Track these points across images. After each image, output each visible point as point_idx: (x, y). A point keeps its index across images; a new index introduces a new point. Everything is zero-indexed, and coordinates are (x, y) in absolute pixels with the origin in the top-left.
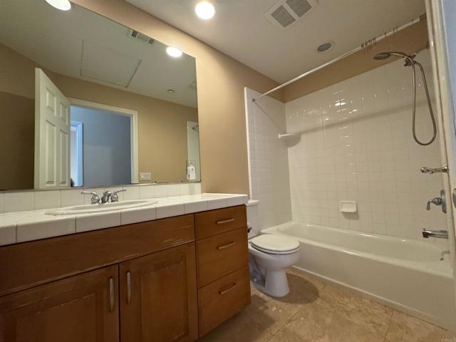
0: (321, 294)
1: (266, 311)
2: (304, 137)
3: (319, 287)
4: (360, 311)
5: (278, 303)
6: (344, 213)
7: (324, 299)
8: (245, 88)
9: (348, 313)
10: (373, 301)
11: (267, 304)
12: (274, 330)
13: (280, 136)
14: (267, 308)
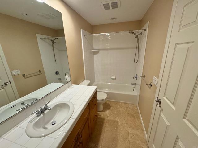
0: (111, 105)
1: (101, 117)
2: (100, 51)
3: (109, 103)
4: (120, 107)
5: (102, 113)
6: (112, 79)
7: (112, 107)
8: (81, 29)
9: (118, 108)
10: (122, 103)
11: (100, 115)
12: (105, 121)
13: (92, 51)
14: (100, 116)
